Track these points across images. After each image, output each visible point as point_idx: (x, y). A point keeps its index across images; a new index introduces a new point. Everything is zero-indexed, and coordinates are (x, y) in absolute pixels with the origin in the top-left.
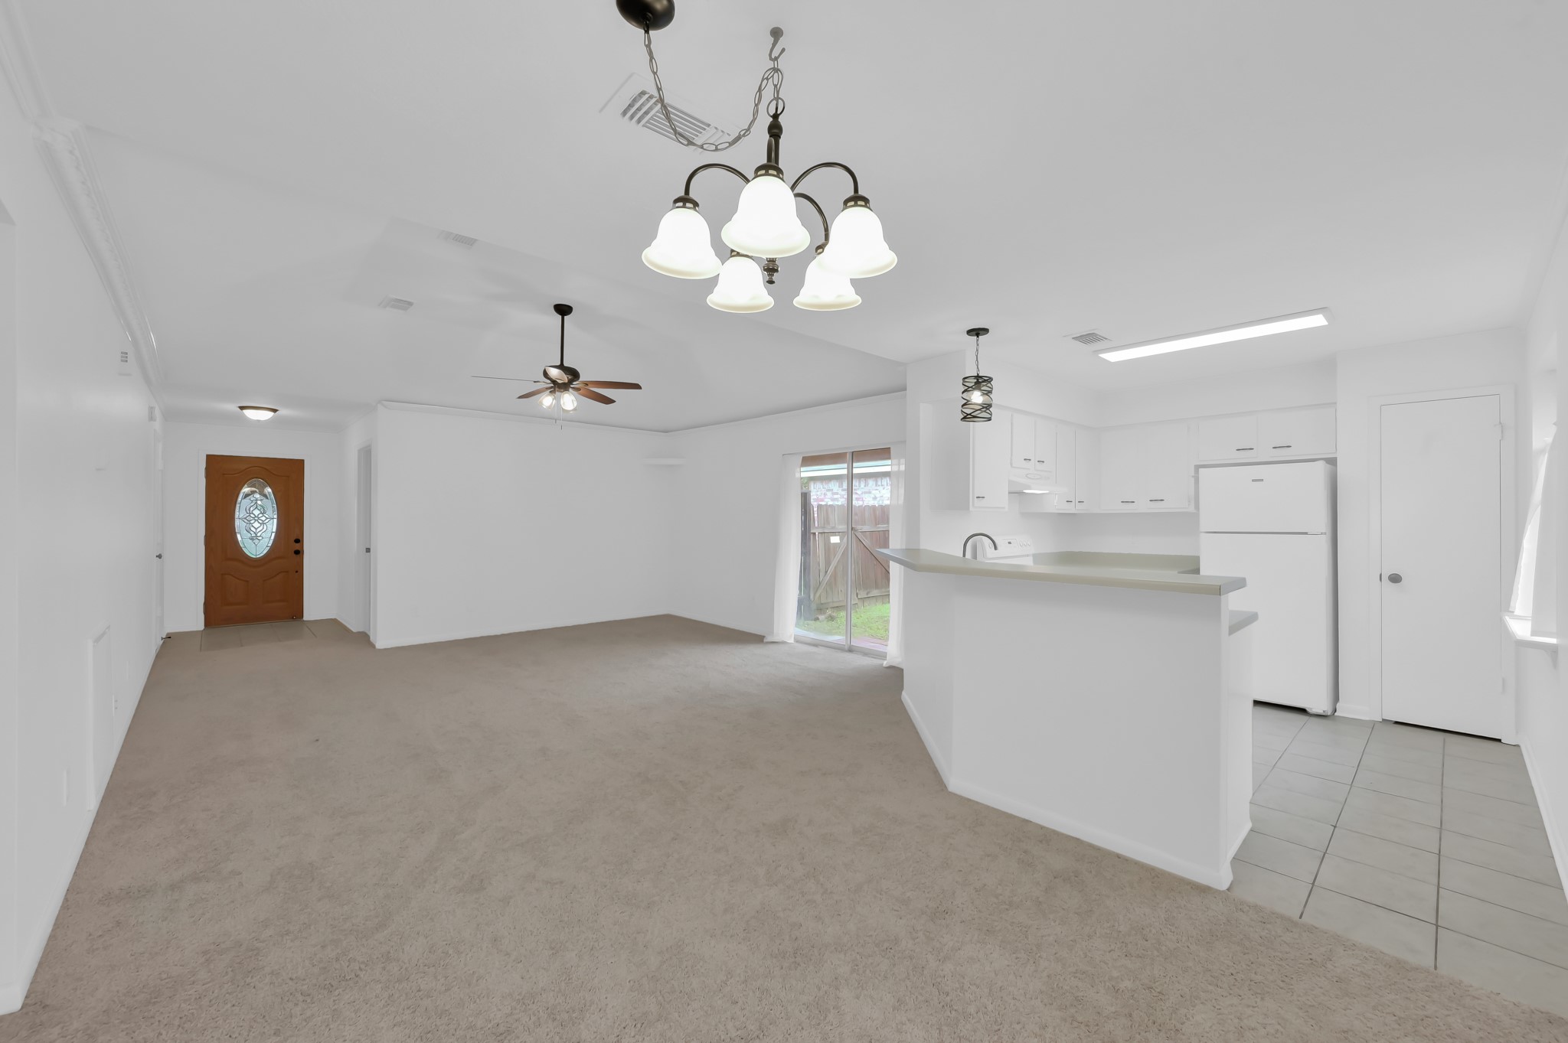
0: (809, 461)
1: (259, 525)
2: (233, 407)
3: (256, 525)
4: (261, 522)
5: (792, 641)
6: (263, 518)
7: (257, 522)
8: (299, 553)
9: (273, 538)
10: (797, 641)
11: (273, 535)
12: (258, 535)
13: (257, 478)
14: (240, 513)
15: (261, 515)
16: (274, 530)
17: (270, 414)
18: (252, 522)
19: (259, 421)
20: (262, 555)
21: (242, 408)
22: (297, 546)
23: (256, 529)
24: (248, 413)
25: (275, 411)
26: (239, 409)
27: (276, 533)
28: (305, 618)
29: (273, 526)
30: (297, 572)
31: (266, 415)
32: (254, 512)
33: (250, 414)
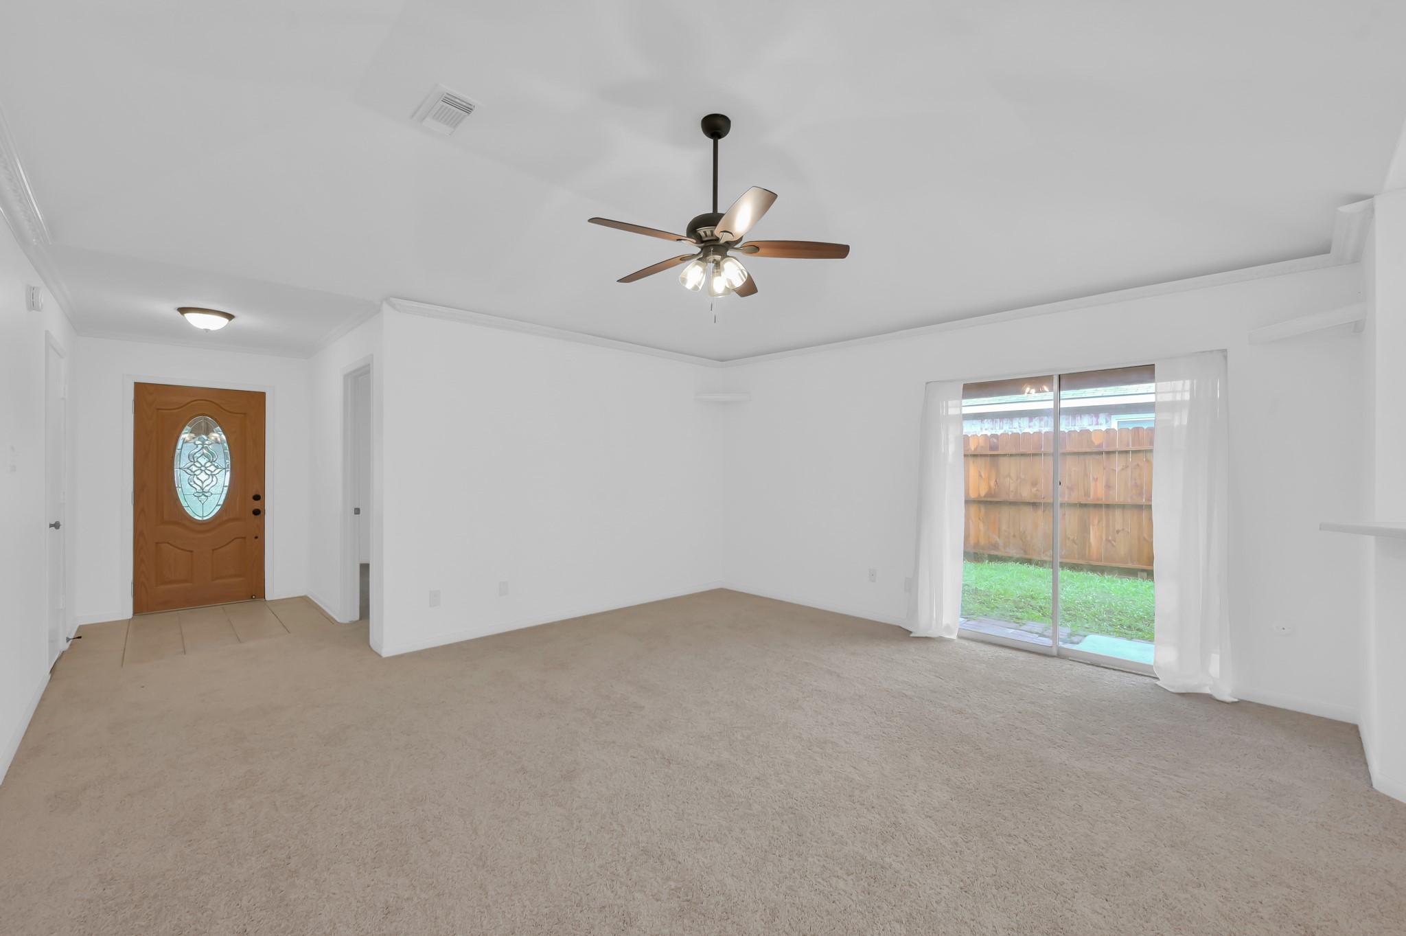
0: (975, 389)
1: (207, 477)
2: (167, 309)
3: (203, 476)
4: (209, 473)
5: (954, 637)
6: (212, 468)
7: (203, 473)
8: (258, 512)
9: (225, 492)
10: (960, 637)
11: (226, 489)
12: (207, 488)
13: (203, 415)
14: (182, 462)
15: (209, 464)
16: (227, 483)
17: (224, 322)
18: (197, 473)
19: (207, 330)
20: (210, 516)
21: (183, 310)
22: (256, 505)
23: (203, 483)
24: (191, 318)
25: (230, 317)
26: (179, 313)
27: (230, 487)
28: (268, 597)
29: (224, 478)
30: (256, 538)
31: (216, 323)
32: (199, 460)
33: (193, 319)
